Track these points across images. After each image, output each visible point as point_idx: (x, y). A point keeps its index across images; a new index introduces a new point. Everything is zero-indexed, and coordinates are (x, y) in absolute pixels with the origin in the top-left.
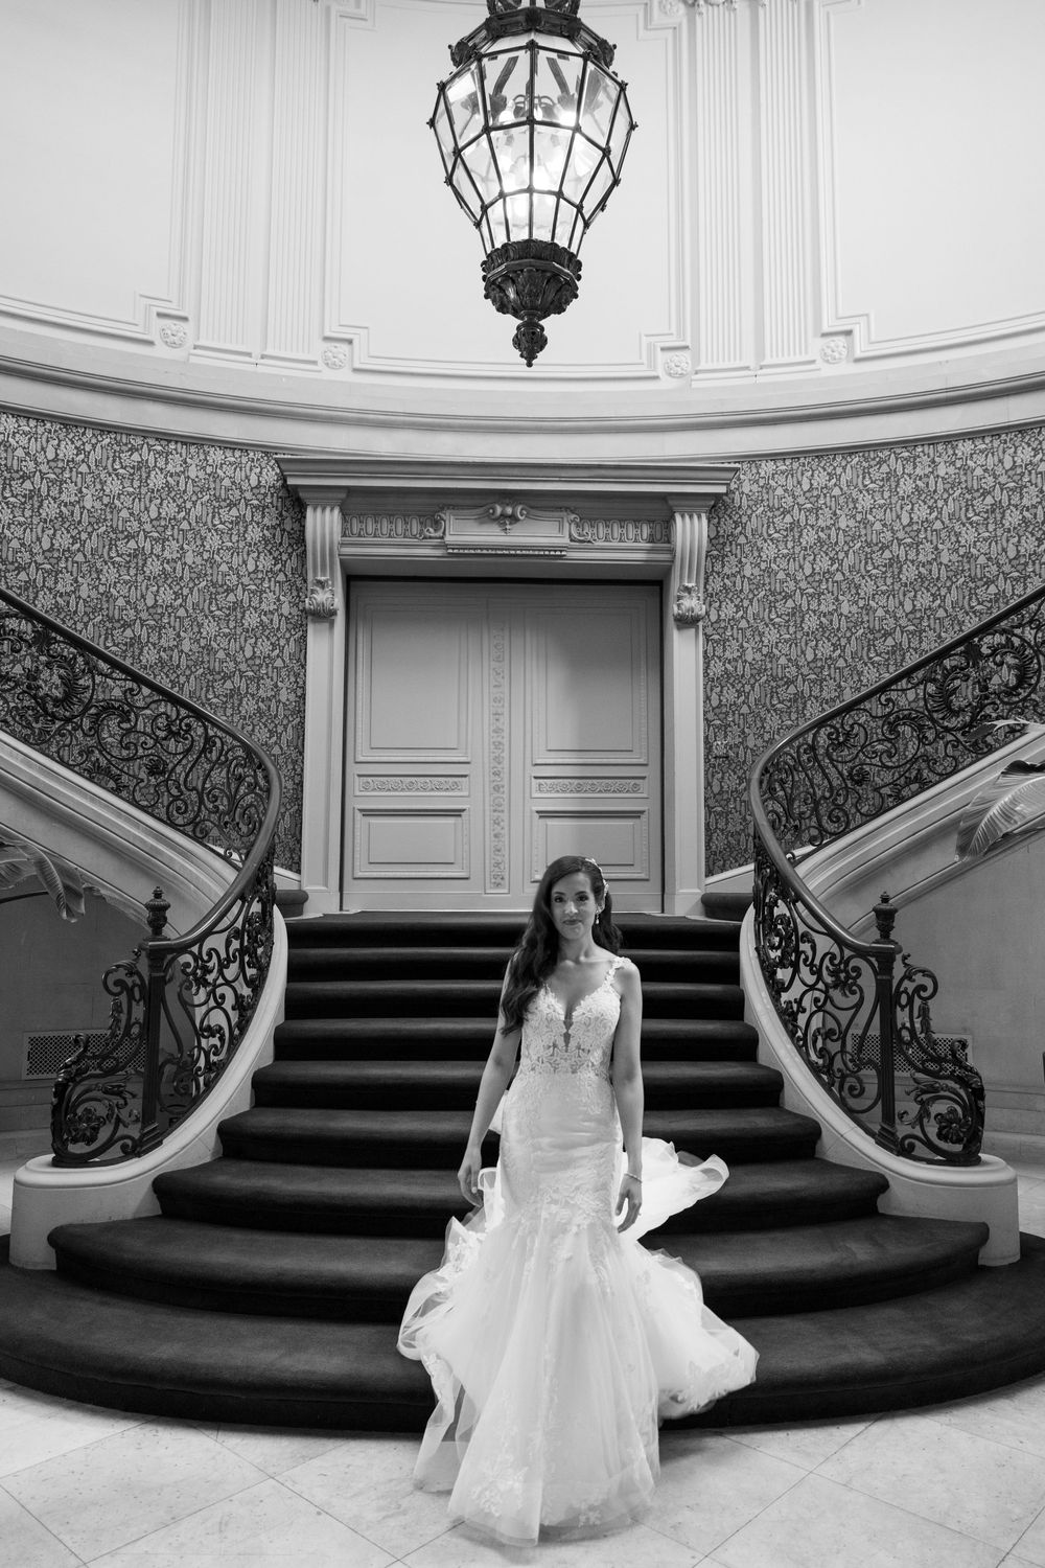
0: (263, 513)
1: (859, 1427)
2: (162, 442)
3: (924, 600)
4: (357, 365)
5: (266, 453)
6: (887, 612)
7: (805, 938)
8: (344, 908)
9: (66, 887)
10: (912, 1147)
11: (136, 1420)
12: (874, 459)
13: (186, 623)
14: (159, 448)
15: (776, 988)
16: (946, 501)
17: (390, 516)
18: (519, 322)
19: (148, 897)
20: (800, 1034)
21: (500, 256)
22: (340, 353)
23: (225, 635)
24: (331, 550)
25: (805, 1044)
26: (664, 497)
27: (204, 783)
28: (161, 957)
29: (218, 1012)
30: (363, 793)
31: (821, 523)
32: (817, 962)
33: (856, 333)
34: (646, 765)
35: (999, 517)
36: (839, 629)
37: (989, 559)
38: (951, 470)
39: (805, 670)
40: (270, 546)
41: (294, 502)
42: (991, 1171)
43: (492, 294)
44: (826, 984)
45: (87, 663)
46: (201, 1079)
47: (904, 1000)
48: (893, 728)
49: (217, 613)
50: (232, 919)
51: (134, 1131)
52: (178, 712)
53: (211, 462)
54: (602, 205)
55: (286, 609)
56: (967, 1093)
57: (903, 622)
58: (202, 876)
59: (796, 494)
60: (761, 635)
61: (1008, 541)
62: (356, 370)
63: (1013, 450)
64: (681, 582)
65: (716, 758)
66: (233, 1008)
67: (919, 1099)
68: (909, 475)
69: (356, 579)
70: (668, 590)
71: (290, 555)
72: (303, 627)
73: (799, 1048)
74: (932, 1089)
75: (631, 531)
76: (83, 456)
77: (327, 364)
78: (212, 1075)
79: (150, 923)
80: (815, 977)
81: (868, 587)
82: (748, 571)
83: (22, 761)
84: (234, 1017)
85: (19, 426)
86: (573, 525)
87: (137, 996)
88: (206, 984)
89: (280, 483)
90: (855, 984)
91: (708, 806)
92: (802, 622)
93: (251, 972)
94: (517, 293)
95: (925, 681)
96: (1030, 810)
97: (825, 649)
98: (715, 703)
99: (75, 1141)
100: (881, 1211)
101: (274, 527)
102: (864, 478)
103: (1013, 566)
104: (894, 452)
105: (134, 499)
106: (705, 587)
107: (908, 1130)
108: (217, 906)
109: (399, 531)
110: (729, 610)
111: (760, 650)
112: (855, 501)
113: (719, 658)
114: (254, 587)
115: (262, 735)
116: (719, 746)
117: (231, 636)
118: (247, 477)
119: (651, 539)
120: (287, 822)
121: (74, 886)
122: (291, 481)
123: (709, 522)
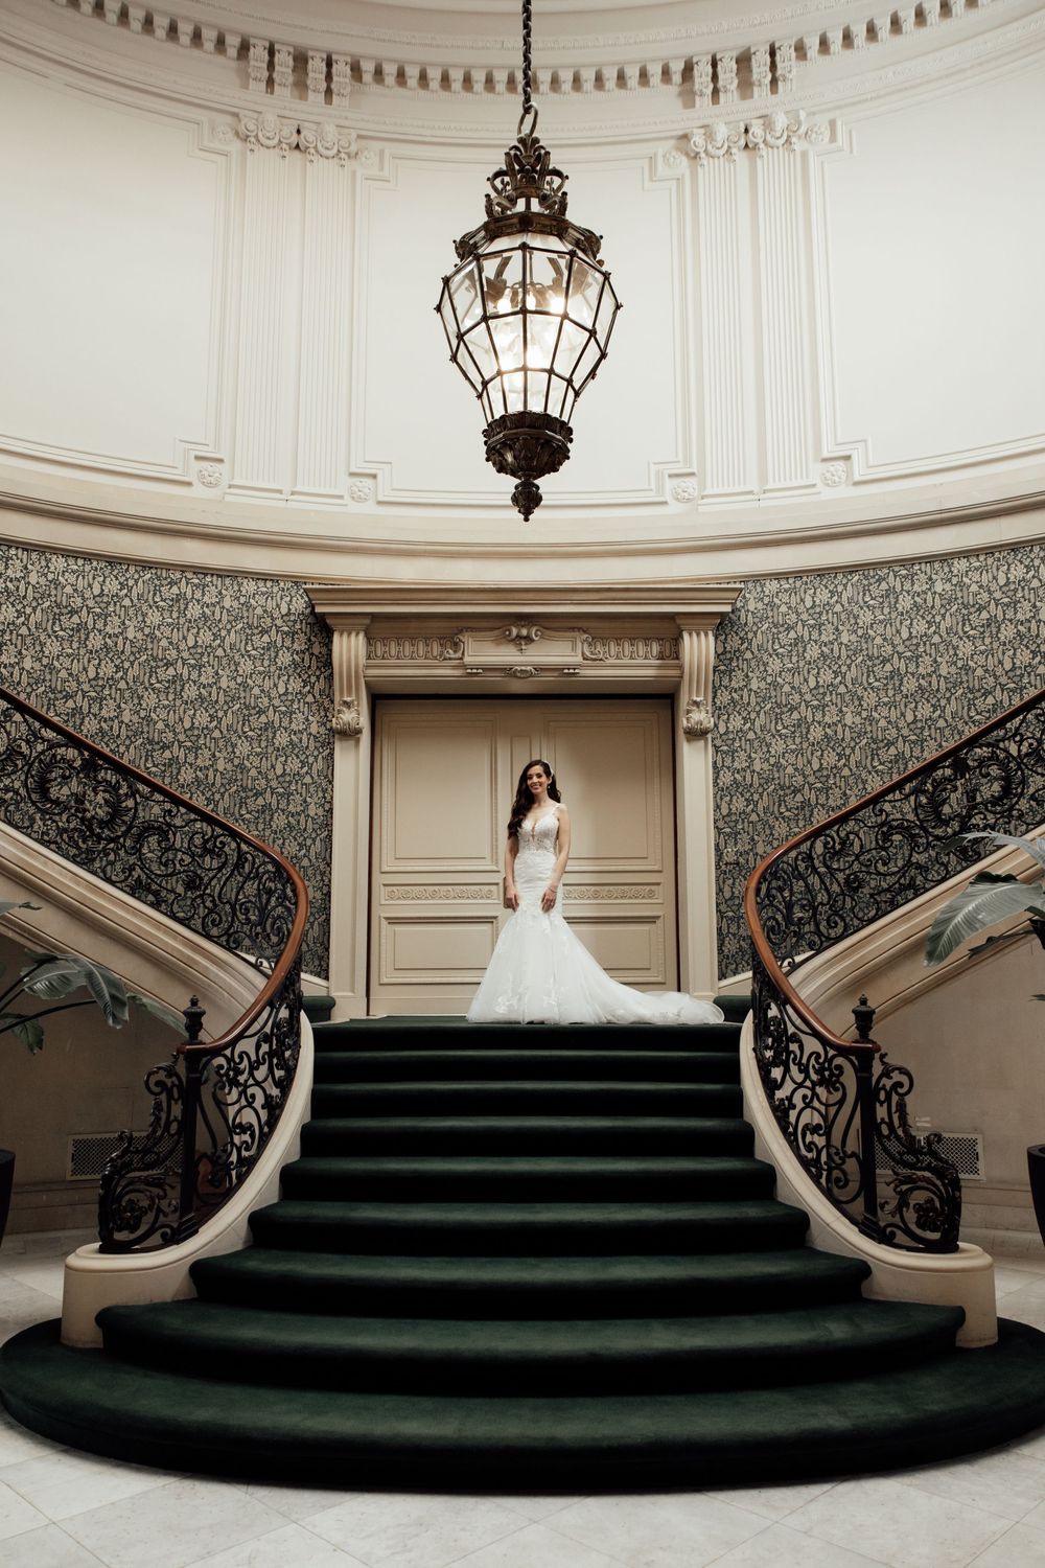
0: (293, 639)
1: (826, 1487)
2: (199, 576)
3: (925, 710)
4: (381, 498)
5: (296, 583)
6: (889, 722)
7: (794, 1038)
8: (371, 1013)
9: (113, 997)
10: (893, 1235)
11: (175, 1476)
12: (873, 577)
13: (220, 744)
14: (197, 581)
15: (770, 1087)
16: (943, 616)
17: (413, 639)
18: (518, 481)
19: (185, 1005)
20: (791, 1129)
21: (500, 426)
22: (364, 487)
23: (257, 754)
24: (357, 672)
25: (796, 1139)
26: (672, 617)
27: (238, 894)
28: (197, 1058)
29: (248, 1110)
30: (387, 902)
31: (824, 638)
32: (804, 1061)
33: (855, 458)
34: (660, 872)
35: (994, 630)
36: (843, 739)
37: (986, 671)
38: (948, 586)
39: (811, 779)
40: (299, 669)
41: (321, 628)
42: (970, 1257)
43: (492, 458)
44: (812, 1081)
45: (130, 787)
46: (234, 1173)
47: (882, 1096)
48: (886, 837)
49: (250, 733)
50: (262, 1024)
51: (173, 1220)
52: (213, 831)
53: (244, 592)
54: (592, 374)
55: (314, 729)
56: (944, 1184)
57: (905, 732)
58: (235, 984)
59: (800, 611)
60: (768, 745)
61: (1004, 654)
62: (380, 503)
63: (1006, 567)
64: (690, 696)
65: (726, 864)
66: (263, 1107)
67: (899, 1189)
68: (908, 592)
69: (381, 699)
70: (678, 705)
71: (318, 678)
72: (330, 745)
73: (790, 1143)
74: (908, 1180)
75: (641, 648)
76: (126, 591)
77: (353, 498)
78: (244, 1169)
79: (188, 1028)
80: (803, 1075)
81: (870, 699)
82: (754, 685)
83: (70, 880)
84: (264, 1114)
85: (68, 565)
86: (586, 645)
87: (176, 1095)
88: (238, 1084)
89: (309, 610)
90: (838, 1081)
91: (720, 911)
92: (807, 733)
93: (279, 1073)
94: (515, 457)
95: (916, 791)
96: (990, 918)
97: (831, 758)
98: (725, 811)
99: (120, 1230)
100: (864, 1295)
101: (303, 652)
102: (864, 595)
103: (1009, 678)
104: (893, 571)
105: (172, 630)
106: (713, 701)
107: (890, 1219)
108: (248, 1011)
109: (421, 653)
110: (736, 722)
111: (767, 760)
112: (856, 617)
113: (728, 768)
114: (284, 709)
115: (292, 848)
116: (730, 854)
117: (263, 755)
118: (278, 605)
119: (661, 657)
120: (315, 931)
121: (120, 996)
122: (318, 610)
123: (716, 638)
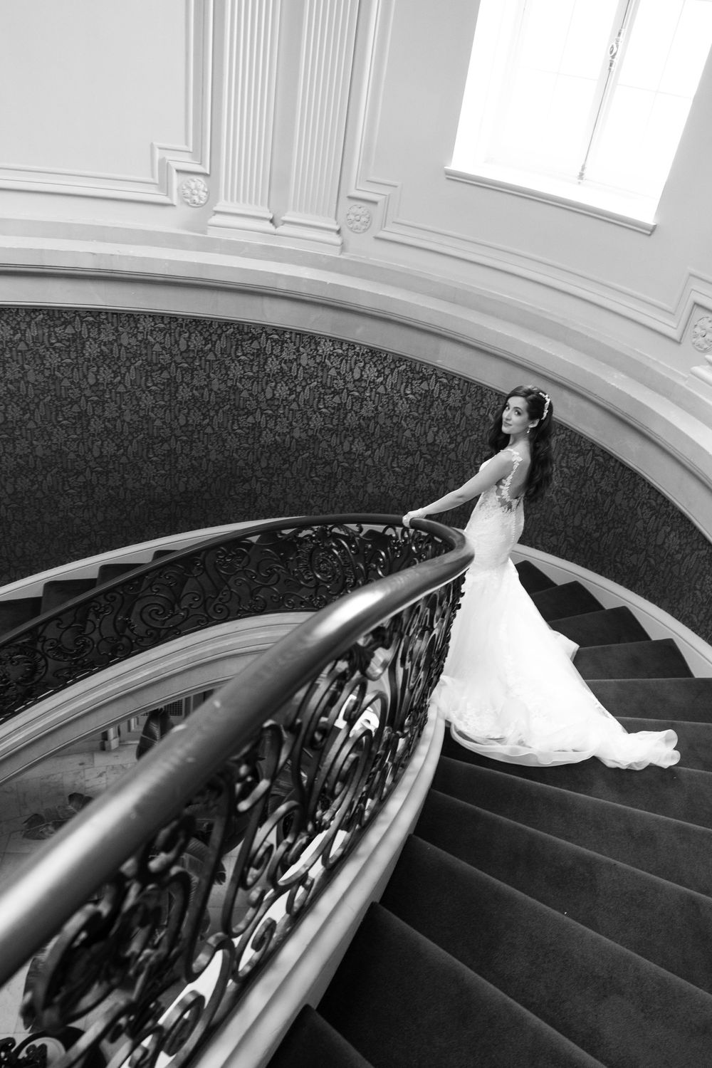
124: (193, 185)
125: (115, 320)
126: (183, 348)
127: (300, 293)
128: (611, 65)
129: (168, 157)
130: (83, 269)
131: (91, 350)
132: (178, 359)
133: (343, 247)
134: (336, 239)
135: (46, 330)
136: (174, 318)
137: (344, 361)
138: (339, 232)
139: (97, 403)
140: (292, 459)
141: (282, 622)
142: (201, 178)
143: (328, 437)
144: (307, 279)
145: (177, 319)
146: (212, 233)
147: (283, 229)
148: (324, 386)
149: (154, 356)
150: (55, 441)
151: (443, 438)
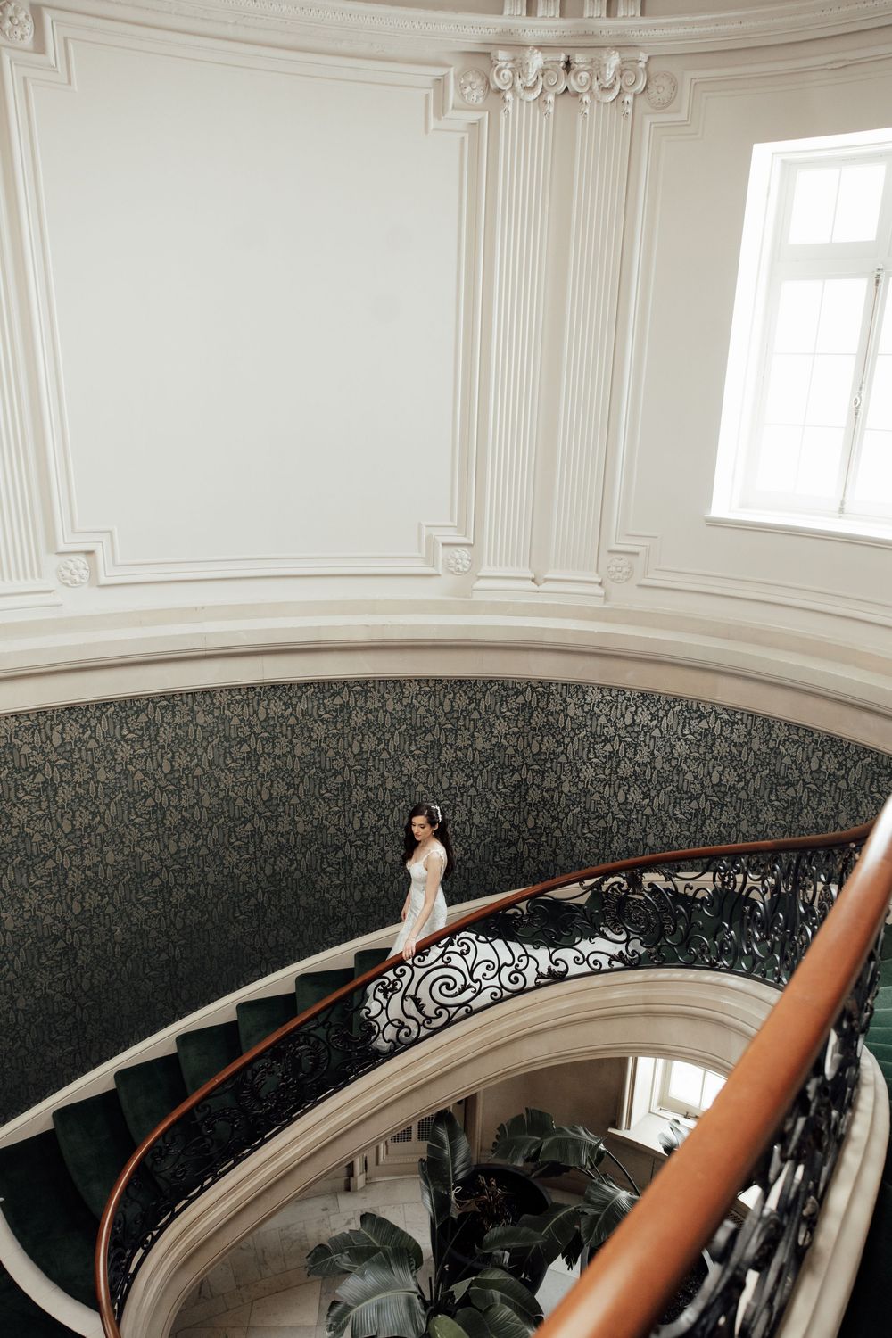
6: (153, 855)
12: (131, 708)
16: (205, 749)
31: (78, 778)
33: (99, 554)
35: (254, 763)
36: (105, 878)
37: (246, 801)
38: (210, 719)
39: (73, 924)
57: (169, 863)
59: (46, 750)
60: (22, 901)
61: (262, 785)
63: (266, 702)
68: (169, 724)
81: (132, 836)
92: (66, 879)
97: (93, 900)
102: (122, 728)
103: (266, 807)
104: (152, 701)
111: (21, 917)
124: (457, 555)
125: (381, 687)
126: (447, 709)
127: (568, 645)
128: (856, 414)
129: (434, 534)
130: (356, 641)
131: (358, 718)
132: (443, 721)
133: (606, 598)
134: (600, 591)
135: (316, 703)
136: (439, 681)
137: (614, 707)
138: (600, 584)
139: (360, 772)
140: (562, 816)
141: (590, 987)
142: (465, 549)
143: (600, 789)
144: (575, 630)
145: (442, 681)
146: (477, 597)
147: (545, 587)
148: (593, 735)
149: (419, 719)
150: (316, 816)
151: (730, 777)
